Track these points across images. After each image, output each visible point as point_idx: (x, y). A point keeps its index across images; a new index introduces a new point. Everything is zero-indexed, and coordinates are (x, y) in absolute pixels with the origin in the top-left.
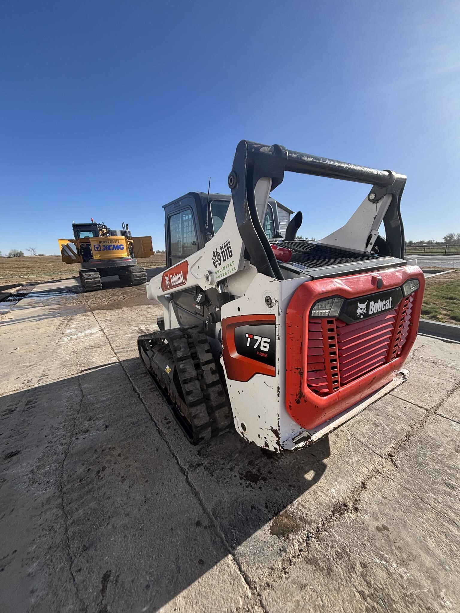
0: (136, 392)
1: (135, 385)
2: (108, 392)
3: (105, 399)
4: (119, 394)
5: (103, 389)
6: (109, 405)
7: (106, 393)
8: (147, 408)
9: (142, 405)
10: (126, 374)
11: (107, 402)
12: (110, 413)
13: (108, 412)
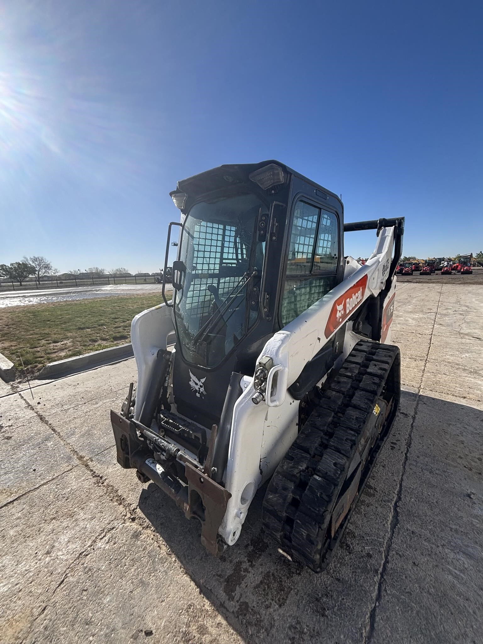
0: (396, 514)
1: (387, 531)
2: (450, 572)
3: (461, 557)
4: (428, 540)
5: (461, 602)
6: (456, 531)
7: (456, 577)
8: (401, 474)
9: (404, 484)
10: (379, 597)
11: (459, 542)
12: (460, 514)
13: (462, 517)
